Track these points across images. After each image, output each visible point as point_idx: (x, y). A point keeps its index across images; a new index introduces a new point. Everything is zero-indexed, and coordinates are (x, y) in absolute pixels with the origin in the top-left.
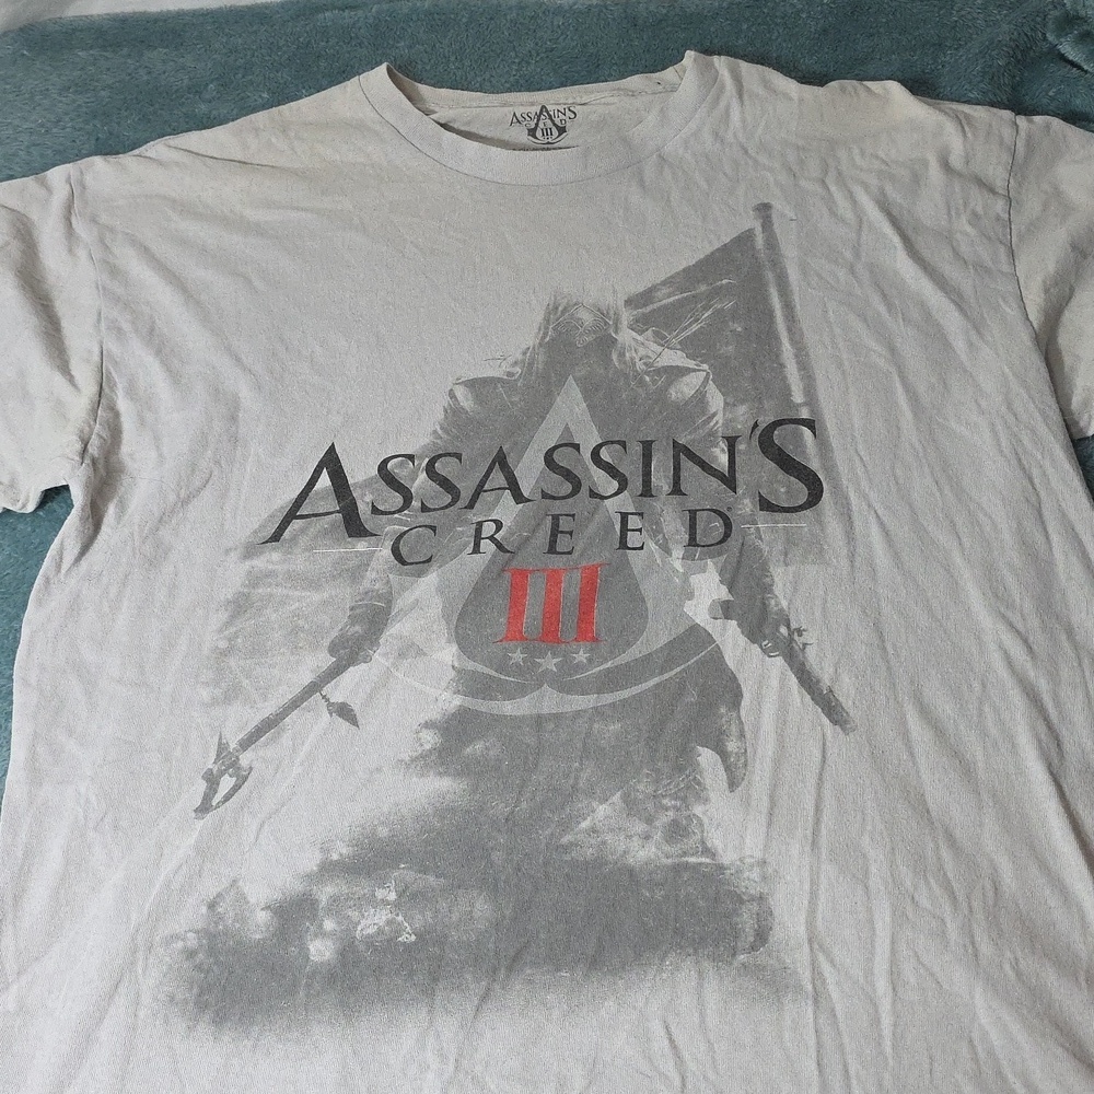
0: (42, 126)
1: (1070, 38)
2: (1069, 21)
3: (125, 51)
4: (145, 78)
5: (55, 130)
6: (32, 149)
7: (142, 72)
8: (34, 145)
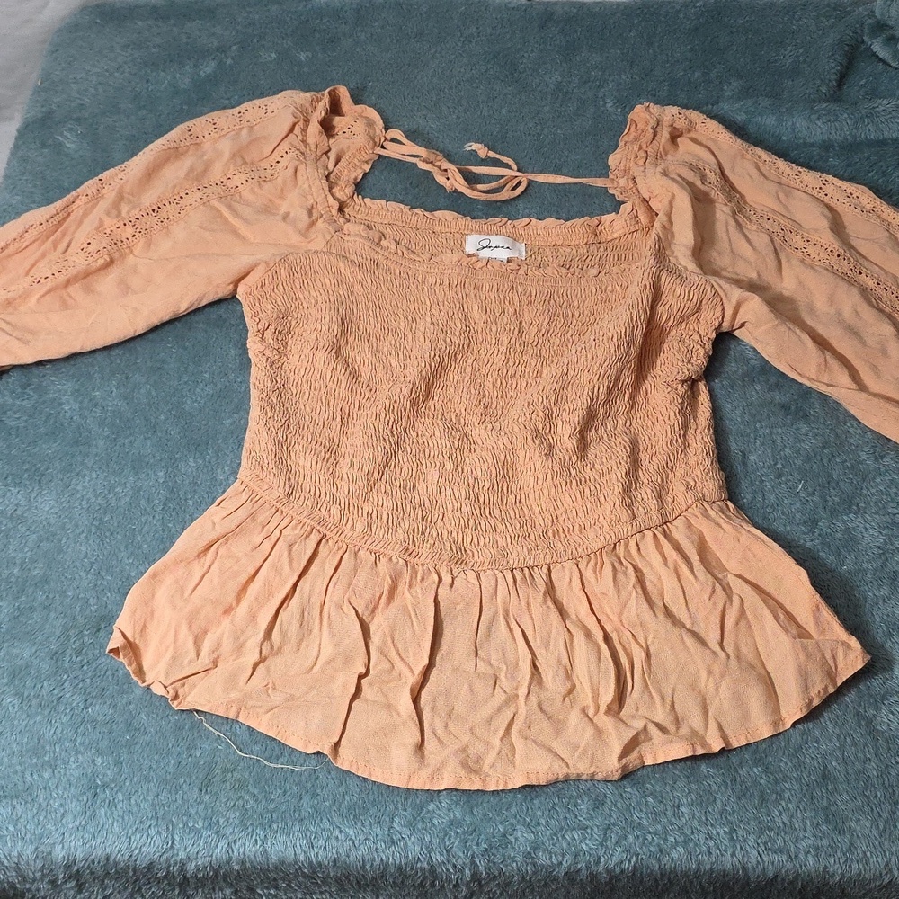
0: (107, 71)
1: (879, 39)
2: (880, 27)
3: (172, 22)
4: (186, 40)
5: (116, 74)
6: (99, 87)
7: (183, 36)
8: (100, 83)
